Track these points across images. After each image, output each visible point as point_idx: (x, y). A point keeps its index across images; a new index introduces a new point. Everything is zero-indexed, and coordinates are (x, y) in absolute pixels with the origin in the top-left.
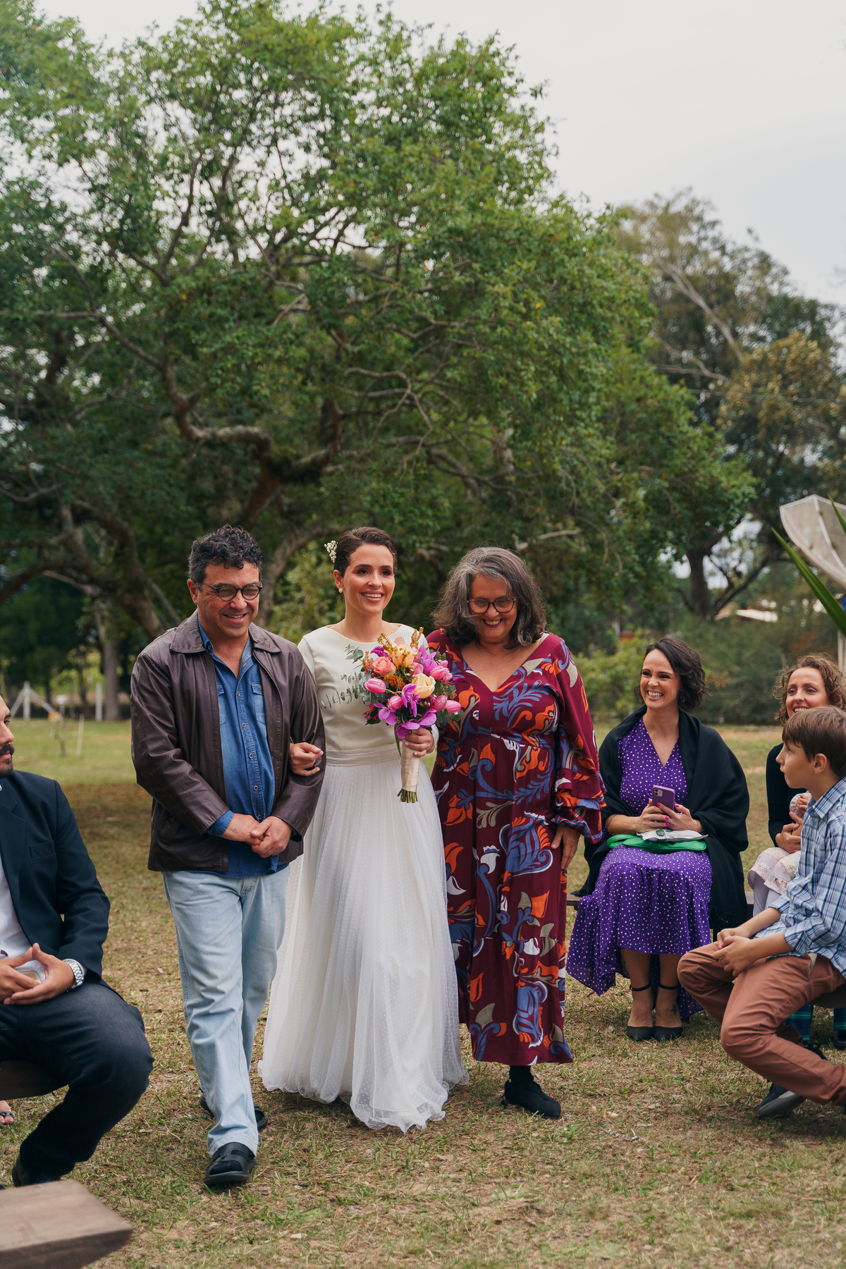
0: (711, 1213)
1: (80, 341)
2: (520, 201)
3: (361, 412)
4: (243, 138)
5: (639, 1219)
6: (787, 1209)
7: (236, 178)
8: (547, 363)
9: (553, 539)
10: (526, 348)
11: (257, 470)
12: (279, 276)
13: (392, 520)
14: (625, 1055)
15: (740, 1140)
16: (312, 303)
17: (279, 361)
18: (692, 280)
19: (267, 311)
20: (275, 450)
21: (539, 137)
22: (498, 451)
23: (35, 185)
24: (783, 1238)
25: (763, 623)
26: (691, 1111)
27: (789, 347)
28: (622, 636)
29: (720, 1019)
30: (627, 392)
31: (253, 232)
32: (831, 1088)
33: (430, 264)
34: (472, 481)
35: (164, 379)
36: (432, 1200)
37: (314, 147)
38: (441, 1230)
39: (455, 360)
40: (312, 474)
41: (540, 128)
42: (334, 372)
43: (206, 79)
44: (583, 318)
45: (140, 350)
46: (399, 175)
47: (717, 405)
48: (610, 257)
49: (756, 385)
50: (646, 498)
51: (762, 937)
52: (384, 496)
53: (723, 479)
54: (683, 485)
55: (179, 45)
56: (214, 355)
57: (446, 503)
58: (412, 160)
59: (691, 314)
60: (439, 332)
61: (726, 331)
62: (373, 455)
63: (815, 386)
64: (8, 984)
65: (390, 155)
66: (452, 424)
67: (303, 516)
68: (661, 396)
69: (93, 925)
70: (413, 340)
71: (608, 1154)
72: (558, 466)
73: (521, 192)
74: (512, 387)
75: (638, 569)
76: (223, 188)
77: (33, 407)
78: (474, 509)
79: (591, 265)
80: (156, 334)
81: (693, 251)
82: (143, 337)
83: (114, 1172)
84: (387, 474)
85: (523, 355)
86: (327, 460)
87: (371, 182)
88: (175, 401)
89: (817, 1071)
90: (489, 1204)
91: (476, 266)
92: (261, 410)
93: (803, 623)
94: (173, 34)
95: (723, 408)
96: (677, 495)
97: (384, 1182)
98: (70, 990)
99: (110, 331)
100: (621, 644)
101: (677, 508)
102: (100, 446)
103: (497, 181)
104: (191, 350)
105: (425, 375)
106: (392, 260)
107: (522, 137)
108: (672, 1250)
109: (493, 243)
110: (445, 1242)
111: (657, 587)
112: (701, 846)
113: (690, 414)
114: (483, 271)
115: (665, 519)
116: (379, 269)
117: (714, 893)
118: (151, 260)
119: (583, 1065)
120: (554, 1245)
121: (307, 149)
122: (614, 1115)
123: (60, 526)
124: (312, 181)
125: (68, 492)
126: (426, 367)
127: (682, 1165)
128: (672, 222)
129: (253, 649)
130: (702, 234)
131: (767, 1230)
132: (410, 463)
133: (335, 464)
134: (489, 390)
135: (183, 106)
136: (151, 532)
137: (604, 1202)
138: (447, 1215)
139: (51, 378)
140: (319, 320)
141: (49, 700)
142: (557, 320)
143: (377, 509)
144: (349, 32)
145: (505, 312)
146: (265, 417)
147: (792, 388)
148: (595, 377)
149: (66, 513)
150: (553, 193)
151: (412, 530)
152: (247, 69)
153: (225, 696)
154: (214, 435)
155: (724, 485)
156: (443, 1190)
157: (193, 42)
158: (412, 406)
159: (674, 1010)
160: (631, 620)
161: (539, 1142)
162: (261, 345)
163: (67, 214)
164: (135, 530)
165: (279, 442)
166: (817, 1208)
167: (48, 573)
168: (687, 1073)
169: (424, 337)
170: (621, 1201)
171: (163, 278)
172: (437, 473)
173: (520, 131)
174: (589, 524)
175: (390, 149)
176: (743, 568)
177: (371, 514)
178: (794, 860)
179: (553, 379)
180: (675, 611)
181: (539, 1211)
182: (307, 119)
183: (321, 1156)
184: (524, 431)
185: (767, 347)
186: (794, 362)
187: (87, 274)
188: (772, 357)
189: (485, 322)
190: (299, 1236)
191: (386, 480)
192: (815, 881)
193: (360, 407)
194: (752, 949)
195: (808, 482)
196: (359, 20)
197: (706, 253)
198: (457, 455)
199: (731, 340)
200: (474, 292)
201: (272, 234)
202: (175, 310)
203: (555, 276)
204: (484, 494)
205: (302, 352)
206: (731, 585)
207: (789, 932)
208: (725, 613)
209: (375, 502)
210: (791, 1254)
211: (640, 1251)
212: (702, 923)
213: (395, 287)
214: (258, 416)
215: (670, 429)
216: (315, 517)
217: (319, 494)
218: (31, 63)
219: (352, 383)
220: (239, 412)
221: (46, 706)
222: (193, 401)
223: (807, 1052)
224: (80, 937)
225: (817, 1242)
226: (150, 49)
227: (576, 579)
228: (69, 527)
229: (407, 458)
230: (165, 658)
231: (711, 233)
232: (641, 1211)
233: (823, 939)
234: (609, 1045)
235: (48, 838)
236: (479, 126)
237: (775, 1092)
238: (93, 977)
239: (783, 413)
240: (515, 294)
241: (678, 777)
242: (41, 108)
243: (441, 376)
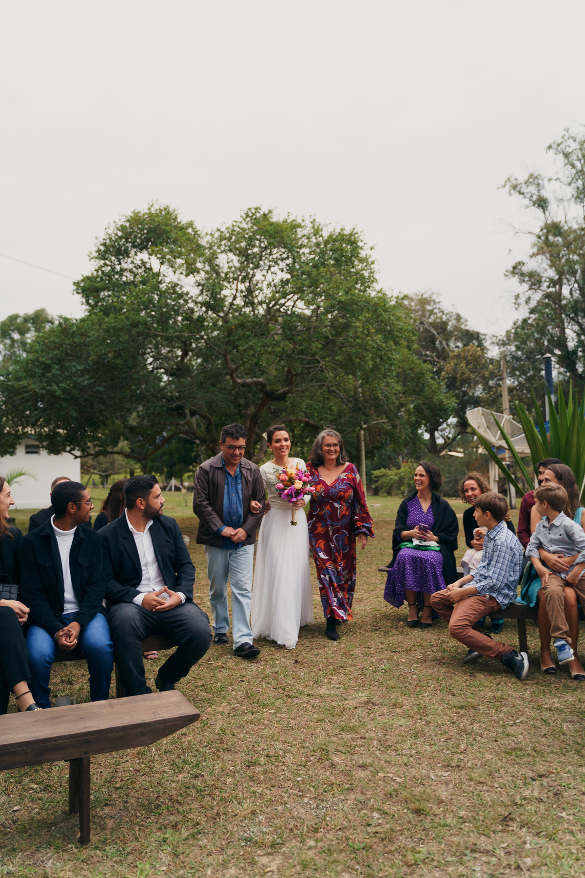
0: (446, 706)
1: (194, 345)
2: (365, 291)
3: (302, 373)
4: (257, 266)
5: (415, 709)
6: (478, 705)
7: (255, 282)
8: (376, 354)
9: (376, 423)
10: (367, 348)
11: (262, 396)
12: (270, 320)
13: (314, 415)
14: (407, 634)
15: (457, 673)
16: (284, 330)
17: (270, 353)
18: (431, 324)
19: (265, 333)
20: (268, 388)
21: (372, 266)
22: (356, 388)
23: (176, 285)
24: (477, 718)
25: (458, 457)
26: (435, 659)
27: (469, 350)
28: (403, 462)
29: (448, 621)
30: (406, 366)
31: (261, 303)
32: (495, 652)
33: (329, 316)
34: (345, 400)
35: (226, 360)
36: (328, 697)
37: (285, 270)
38: (332, 710)
39: (340, 352)
40: (283, 397)
41: (373, 263)
42: (292, 357)
43: (243, 244)
44: (390, 336)
45: (216, 348)
46: (318, 280)
47: (441, 372)
48: (401, 313)
49: (456, 365)
50: (414, 408)
51: (466, 587)
52: (311, 406)
53: (444, 400)
54: (428, 402)
55: (233, 230)
56: (245, 350)
57: (335, 409)
58: (323, 274)
59: (430, 337)
60: (333, 342)
61: (444, 344)
62: (307, 390)
63: (479, 365)
64: (154, 603)
65: (314, 273)
66: (338, 378)
67: (279, 414)
68: (420, 367)
69: (189, 578)
70: (323, 345)
71: (402, 678)
72: (379, 395)
73: (366, 287)
74: (362, 363)
75: (411, 435)
76: (250, 286)
77: (175, 371)
78: (346, 411)
79: (393, 315)
80: (223, 343)
81: (432, 312)
82: (218, 344)
83: (197, 680)
84: (312, 398)
85: (367, 350)
86: (288, 392)
87: (307, 283)
88: (230, 368)
89: (489, 644)
90: (351, 700)
91: (348, 315)
92: (263, 372)
93: (474, 457)
94: (231, 226)
95: (443, 373)
96: (426, 406)
97: (308, 688)
98: (179, 605)
99: (205, 342)
100: (403, 465)
101: (426, 412)
102: (201, 385)
103: (356, 283)
104: (236, 347)
105: (327, 359)
106: (315, 314)
107: (366, 266)
108: (430, 723)
109: (355, 307)
110: (333, 716)
111: (418, 443)
112: (438, 549)
113: (431, 375)
114: (351, 318)
115: (421, 416)
116: (310, 317)
117: (444, 568)
118: (222, 314)
119: (390, 638)
120: (379, 718)
121: (282, 270)
122: (404, 660)
123: (185, 417)
124: (284, 283)
125: (188, 403)
126: (328, 356)
127: (433, 684)
128: (423, 302)
129: (241, 467)
130: (435, 306)
131: (470, 714)
132: (321, 393)
133: (292, 393)
134: (353, 364)
135: (235, 254)
136: (220, 419)
137: (400, 700)
138: (334, 704)
139: (182, 359)
140: (286, 336)
141: (182, 484)
142: (380, 336)
143: (308, 411)
144: (299, 226)
145: (359, 333)
146: (265, 375)
147: (470, 366)
148: (394, 359)
149: (187, 412)
150: (378, 288)
151: (322, 419)
152: (259, 240)
153: (228, 484)
154: (245, 382)
155: (445, 403)
156: (333, 692)
157: (238, 229)
158: (322, 371)
159: (429, 616)
160: (406, 456)
161: (372, 672)
162: (263, 346)
163: (189, 296)
164: (214, 419)
165: (270, 385)
166: (491, 705)
167: (181, 435)
168: (433, 642)
169: (328, 344)
170: (407, 700)
171: (225, 320)
172: (331, 397)
173: (365, 264)
174: (391, 417)
175: (315, 270)
176: (450, 436)
177: (305, 413)
178: (479, 555)
179: (378, 360)
180: (424, 452)
181: (373, 703)
182: (282, 260)
183: (282, 676)
184: (366, 380)
185: (460, 350)
186: (471, 355)
187: (197, 319)
188: (462, 354)
189: (351, 337)
190: (272, 711)
191: (312, 400)
192: (489, 564)
193: (302, 371)
194: (462, 592)
195: (476, 402)
196: (303, 221)
197: (436, 314)
198: (340, 390)
199: (446, 347)
200: (347, 326)
201: (268, 304)
202: (230, 332)
203: (379, 320)
204: (350, 406)
205: (279, 349)
206: (446, 442)
207: (478, 585)
208: (443, 453)
209: (307, 408)
210: (481, 726)
211: (416, 723)
212: (441, 580)
213: (316, 324)
214: (262, 374)
215: (423, 381)
216: (284, 414)
217: (286, 405)
218: (176, 238)
219: (299, 362)
220: (255, 373)
221: (181, 486)
222: (237, 368)
223: (485, 636)
224: (184, 583)
225: (492, 721)
226: (222, 232)
227: (386, 439)
228: (188, 417)
229: (319, 392)
230: (208, 468)
231: (438, 306)
232: (416, 704)
233: (492, 588)
234: (401, 630)
235: (172, 541)
236: (349, 261)
237: (470, 652)
238: (189, 600)
239: (466, 375)
240: (363, 326)
241: (431, 518)
242: (180, 255)
243: (334, 359)
